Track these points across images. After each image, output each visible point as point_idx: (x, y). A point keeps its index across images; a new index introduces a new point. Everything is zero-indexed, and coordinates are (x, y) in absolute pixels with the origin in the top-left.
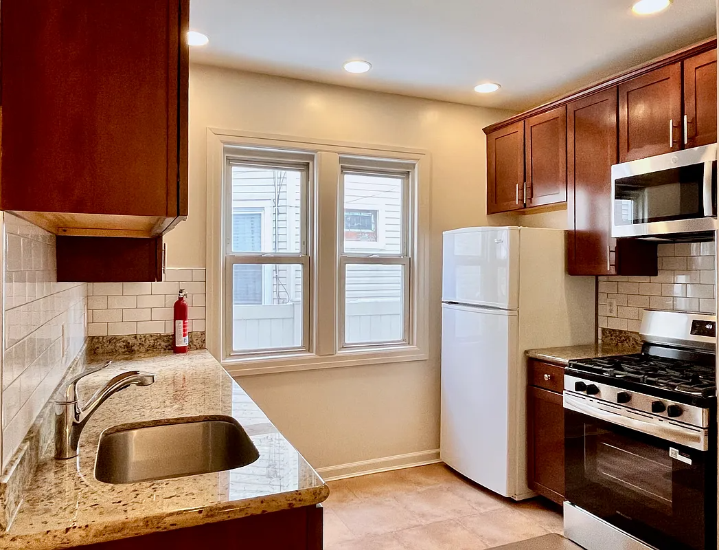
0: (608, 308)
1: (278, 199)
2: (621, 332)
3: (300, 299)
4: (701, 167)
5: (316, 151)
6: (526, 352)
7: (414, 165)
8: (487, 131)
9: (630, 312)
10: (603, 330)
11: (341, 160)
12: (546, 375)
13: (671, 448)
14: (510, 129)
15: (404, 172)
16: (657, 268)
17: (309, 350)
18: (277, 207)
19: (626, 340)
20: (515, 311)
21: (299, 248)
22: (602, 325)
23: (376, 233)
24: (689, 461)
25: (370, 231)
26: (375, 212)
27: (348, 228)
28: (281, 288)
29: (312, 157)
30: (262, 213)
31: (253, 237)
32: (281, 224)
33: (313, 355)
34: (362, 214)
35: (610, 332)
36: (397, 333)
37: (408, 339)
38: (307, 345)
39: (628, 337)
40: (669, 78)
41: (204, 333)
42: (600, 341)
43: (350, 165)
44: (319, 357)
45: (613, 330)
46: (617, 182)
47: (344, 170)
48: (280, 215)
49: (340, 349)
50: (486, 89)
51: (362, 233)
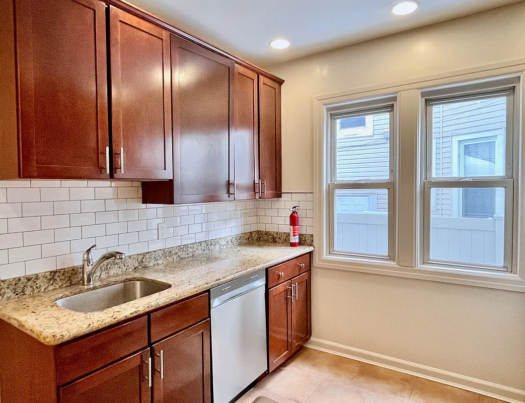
5: (397, 93)
17: (393, 259)
30: (496, 140)
33: (394, 264)
38: (391, 257)
41: (312, 236)
44: (398, 266)
49: (423, 264)
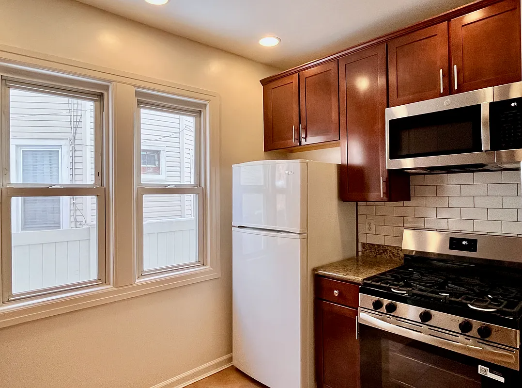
0: (367, 226)
1: (75, 139)
2: (379, 246)
3: (95, 223)
4: (478, 107)
5: (111, 82)
6: (314, 270)
7: (205, 105)
8: (263, 82)
9: (386, 230)
10: (363, 245)
11: (138, 94)
12: (335, 291)
13: (479, 366)
14: (287, 80)
15: (196, 111)
16: (410, 194)
17: (106, 283)
18: (73, 145)
19: (384, 252)
20: (305, 235)
21: (93, 179)
22: (362, 239)
23: (159, 168)
24: (502, 380)
25: (154, 166)
26: (158, 152)
27: (144, 163)
28: (78, 213)
29: (107, 88)
30: (60, 150)
31: (51, 168)
32: (77, 160)
33: (109, 287)
34: (148, 153)
35: (369, 247)
36: (191, 256)
37: (202, 261)
38: (103, 278)
39: (386, 251)
40: (436, 35)
42: (360, 254)
43: (146, 100)
44: (116, 289)
45: (372, 244)
46: (391, 122)
47: (140, 103)
48: (76, 153)
49: (138, 278)
50: (269, 43)
51: (148, 167)
